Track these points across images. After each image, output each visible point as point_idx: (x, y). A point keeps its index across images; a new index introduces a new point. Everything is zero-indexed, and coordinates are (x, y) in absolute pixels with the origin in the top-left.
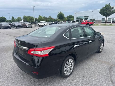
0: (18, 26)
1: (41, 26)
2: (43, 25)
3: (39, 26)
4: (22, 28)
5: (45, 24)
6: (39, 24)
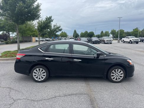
0: (95, 42)
1: (126, 42)
2: (129, 41)
3: (124, 43)
4: (99, 44)
5: (131, 39)
6: (123, 40)
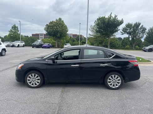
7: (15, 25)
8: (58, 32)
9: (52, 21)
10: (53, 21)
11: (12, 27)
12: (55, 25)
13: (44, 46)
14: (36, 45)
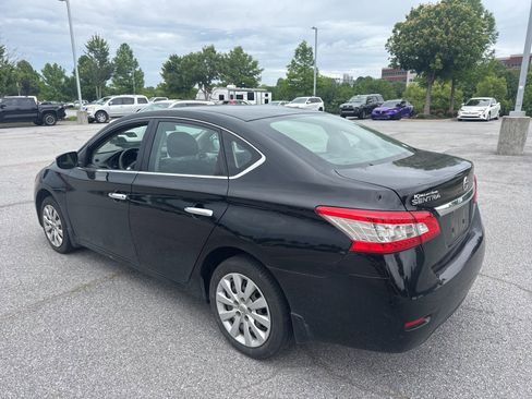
7: (303, 45)
8: (436, 49)
9: (416, 7)
10: (421, 7)
11: (297, 52)
12: (426, 23)
13: (378, 112)
14: (351, 109)
